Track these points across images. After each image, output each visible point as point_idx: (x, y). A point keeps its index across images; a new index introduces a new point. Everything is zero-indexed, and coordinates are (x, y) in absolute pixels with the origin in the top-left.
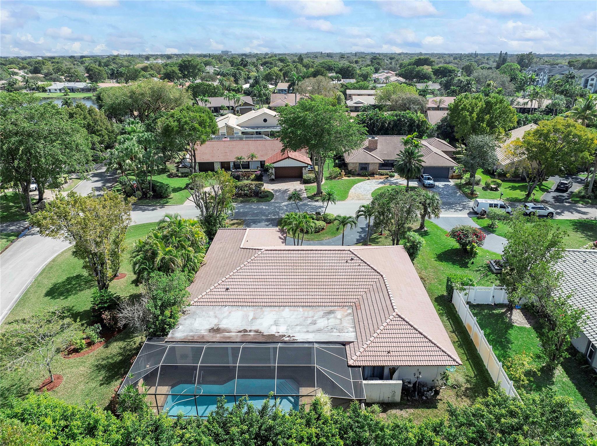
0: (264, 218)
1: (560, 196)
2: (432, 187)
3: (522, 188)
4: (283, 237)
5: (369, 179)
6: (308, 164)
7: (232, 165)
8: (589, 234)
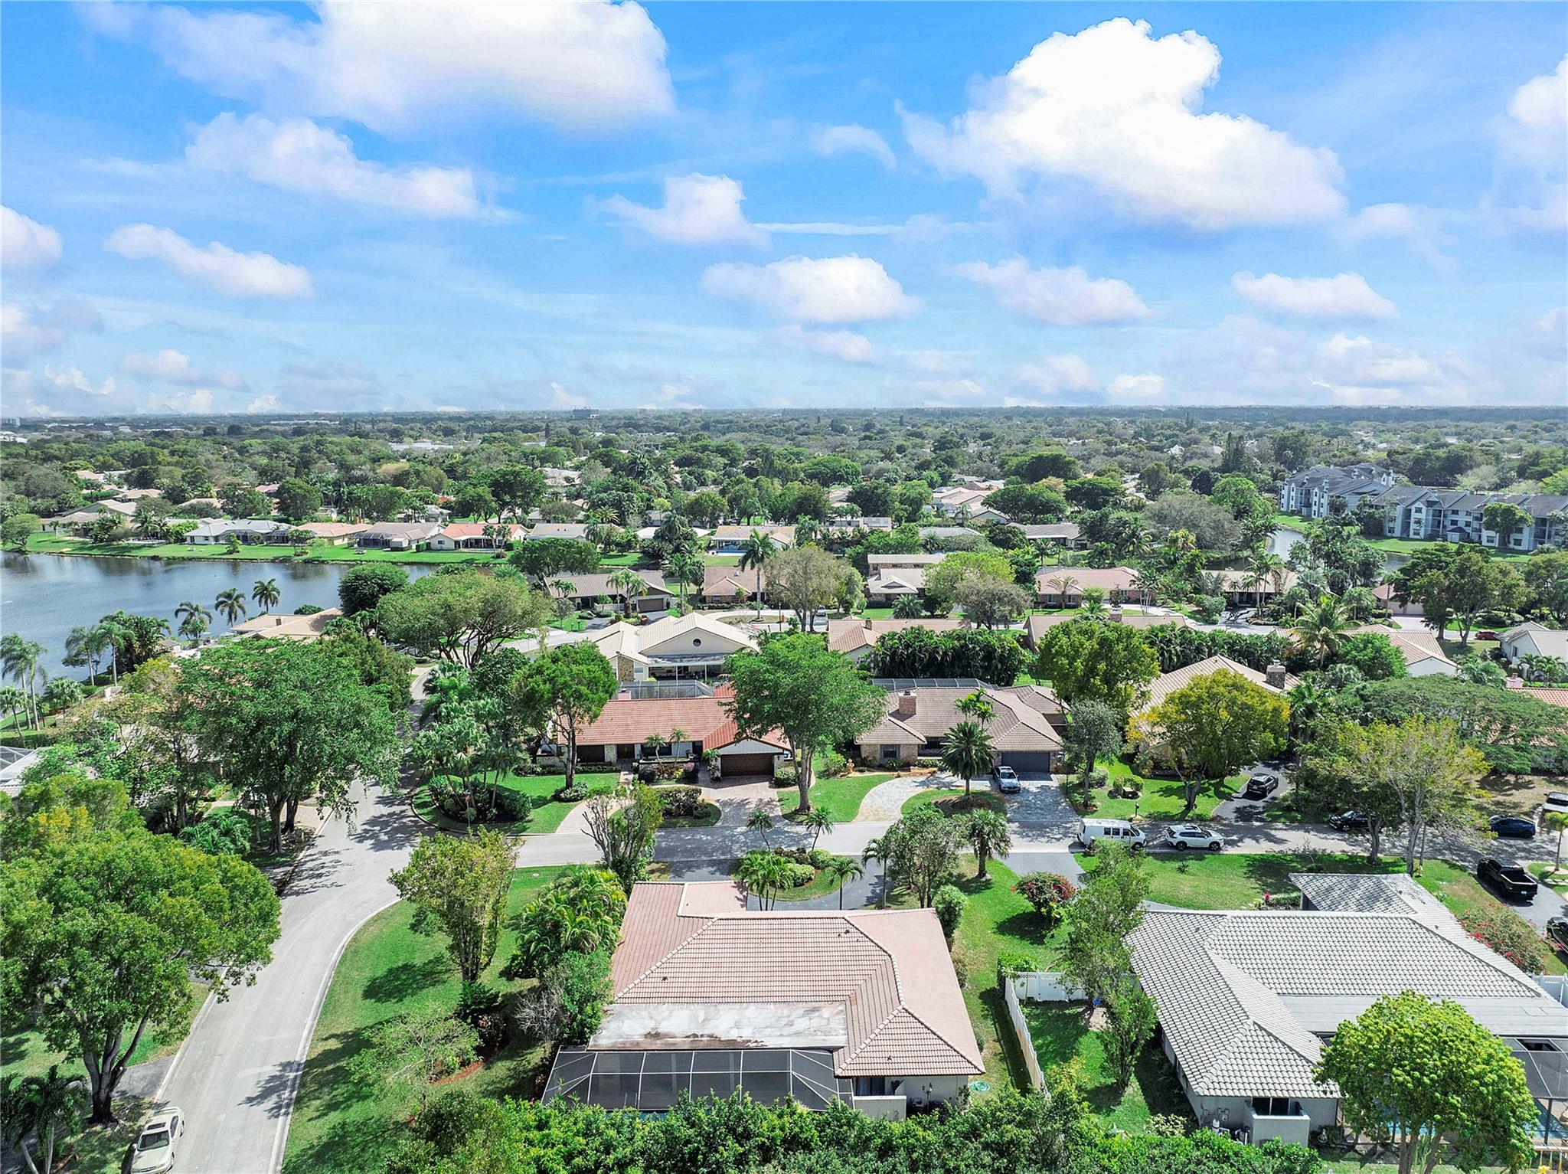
0: (704, 858)
1: (1251, 806)
2: (1015, 792)
3: (1178, 792)
4: (741, 897)
5: (899, 776)
6: (784, 749)
7: (637, 750)
8: (1269, 881)
